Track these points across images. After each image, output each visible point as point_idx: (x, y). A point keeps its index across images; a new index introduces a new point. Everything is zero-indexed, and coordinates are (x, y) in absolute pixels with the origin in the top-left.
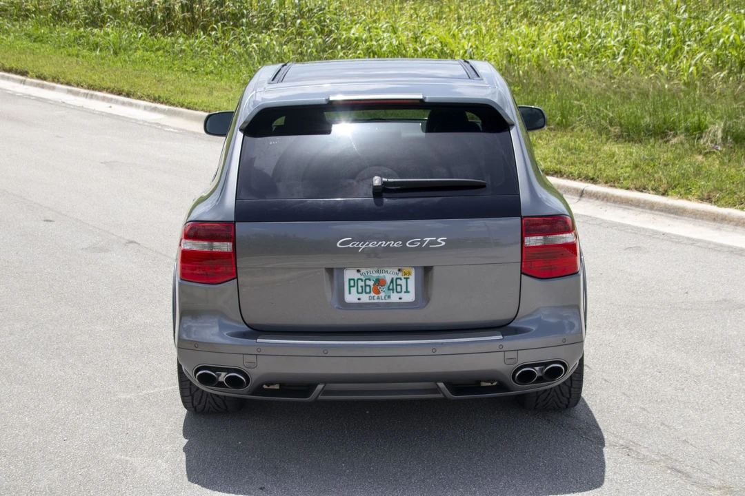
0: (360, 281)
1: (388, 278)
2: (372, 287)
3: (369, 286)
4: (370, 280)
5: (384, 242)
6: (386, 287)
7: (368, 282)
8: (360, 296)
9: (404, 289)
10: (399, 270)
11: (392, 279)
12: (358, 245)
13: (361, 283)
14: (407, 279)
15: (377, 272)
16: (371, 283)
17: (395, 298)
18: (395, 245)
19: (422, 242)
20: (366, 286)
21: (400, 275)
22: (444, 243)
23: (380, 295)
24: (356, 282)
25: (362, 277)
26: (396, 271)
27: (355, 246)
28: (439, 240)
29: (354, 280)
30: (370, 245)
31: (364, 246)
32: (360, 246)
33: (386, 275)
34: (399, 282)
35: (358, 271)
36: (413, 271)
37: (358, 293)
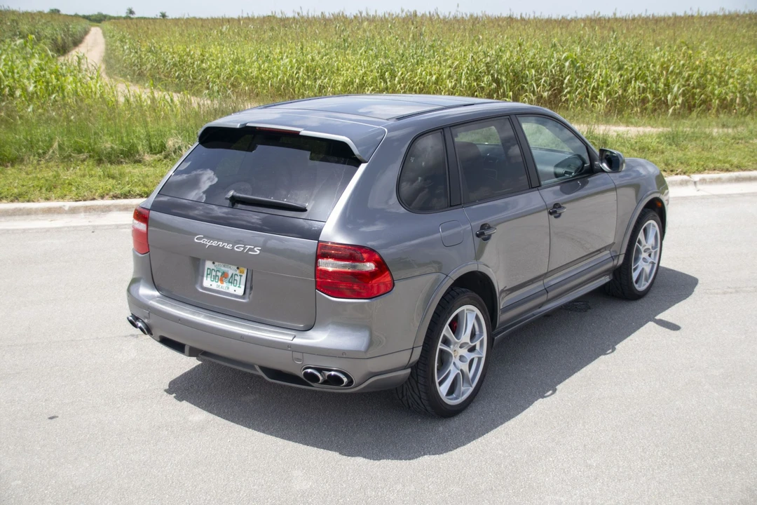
0: (213, 271)
1: (230, 273)
2: (220, 277)
3: (218, 276)
4: (219, 271)
5: (221, 243)
6: (228, 279)
8: (212, 283)
9: (238, 284)
10: (238, 268)
11: (233, 274)
12: (206, 242)
13: (214, 273)
14: (241, 276)
15: (224, 266)
16: (219, 274)
17: (231, 290)
18: (227, 247)
19: (245, 248)
20: (216, 275)
21: (237, 272)
22: (258, 252)
23: (223, 285)
24: (211, 271)
25: (215, 269)
26: (235, 268)
27: (204, 242)
28: (255, 249)
29: (210, 269)
30: (214, 244)
31: (209, 244)
33: (229, 269)
34: (236, 278)
35: (214, 263)
36: (245, 270)
37: (211, 280)
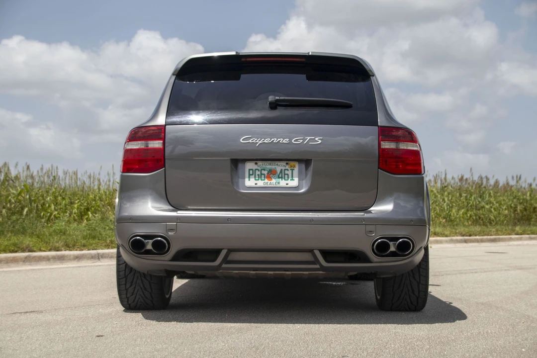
0: (257, 171)
1: (278, 169)
2: (266, 175)
3: (264, 174)
4: (264, 170)
5: (276, 139)
6: (277, 175)
7: (263, 172)
8: (256, 182)
9: (290, 177)
10: (287, 164)
11: (282, 170)
12: (256, 140)
13: (258, 173)
14: (292, 170)
15: (270, 164)
16: (266, 172)
17: (283, 184)
18: (284, 142)
19: (304, 140)
20: (261, 174)
21: (287, 167)
22: (320, 141)
23: (272, 182)
24: (254, 171)
25: (259, 168)
27: (254, 141)
28: (316, 139)
29: (252, 170)
30: (265, 141)
31: (260, 142)
32: (257, 141)
33: (276, 166)
34: (286, 172)
35: (256, 164)
36: (297, 164)
37: (256, 180)
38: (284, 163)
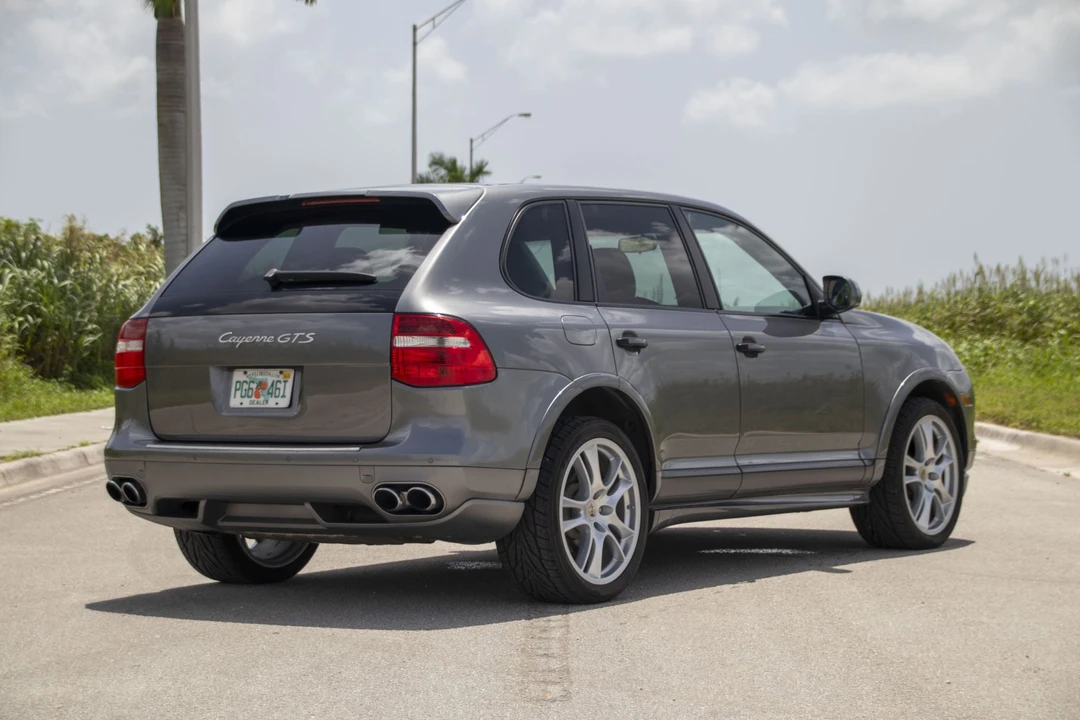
0: (245, 384)
1: (270, 381)
2: (254, 390)
3: (252, 389)
4: (253, 382)
5: (257, 337)
6: (266, 391)
7: (251, 385)
8: (244, 400)
9: (281, 394)
10: (281, 372)
11: (274, 382)
12: (236, 339)
13: (246, 386)
15: (261, 374)
16: (254, 386)
17: (272, 403)
18: (268, 341)
19: (292, 337)
20: (249, 389)
21: (280, 378)
22: (312, 339)
23: (259, 399)
24: (242, 384)
25: (247, 380)
26: (278, 373)
27: (234, 341)
28: (308, 336)
29: (240, 382)
30: (247, 341)
31: (241, 342)
32: (237, 341)
33: (268, 376)
34: (279, 385)
35: (245, 373)
36: (291, 373)
37: (242, 397)
38: (276, 372)
